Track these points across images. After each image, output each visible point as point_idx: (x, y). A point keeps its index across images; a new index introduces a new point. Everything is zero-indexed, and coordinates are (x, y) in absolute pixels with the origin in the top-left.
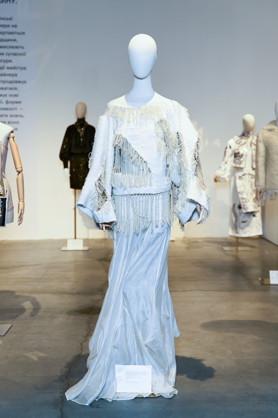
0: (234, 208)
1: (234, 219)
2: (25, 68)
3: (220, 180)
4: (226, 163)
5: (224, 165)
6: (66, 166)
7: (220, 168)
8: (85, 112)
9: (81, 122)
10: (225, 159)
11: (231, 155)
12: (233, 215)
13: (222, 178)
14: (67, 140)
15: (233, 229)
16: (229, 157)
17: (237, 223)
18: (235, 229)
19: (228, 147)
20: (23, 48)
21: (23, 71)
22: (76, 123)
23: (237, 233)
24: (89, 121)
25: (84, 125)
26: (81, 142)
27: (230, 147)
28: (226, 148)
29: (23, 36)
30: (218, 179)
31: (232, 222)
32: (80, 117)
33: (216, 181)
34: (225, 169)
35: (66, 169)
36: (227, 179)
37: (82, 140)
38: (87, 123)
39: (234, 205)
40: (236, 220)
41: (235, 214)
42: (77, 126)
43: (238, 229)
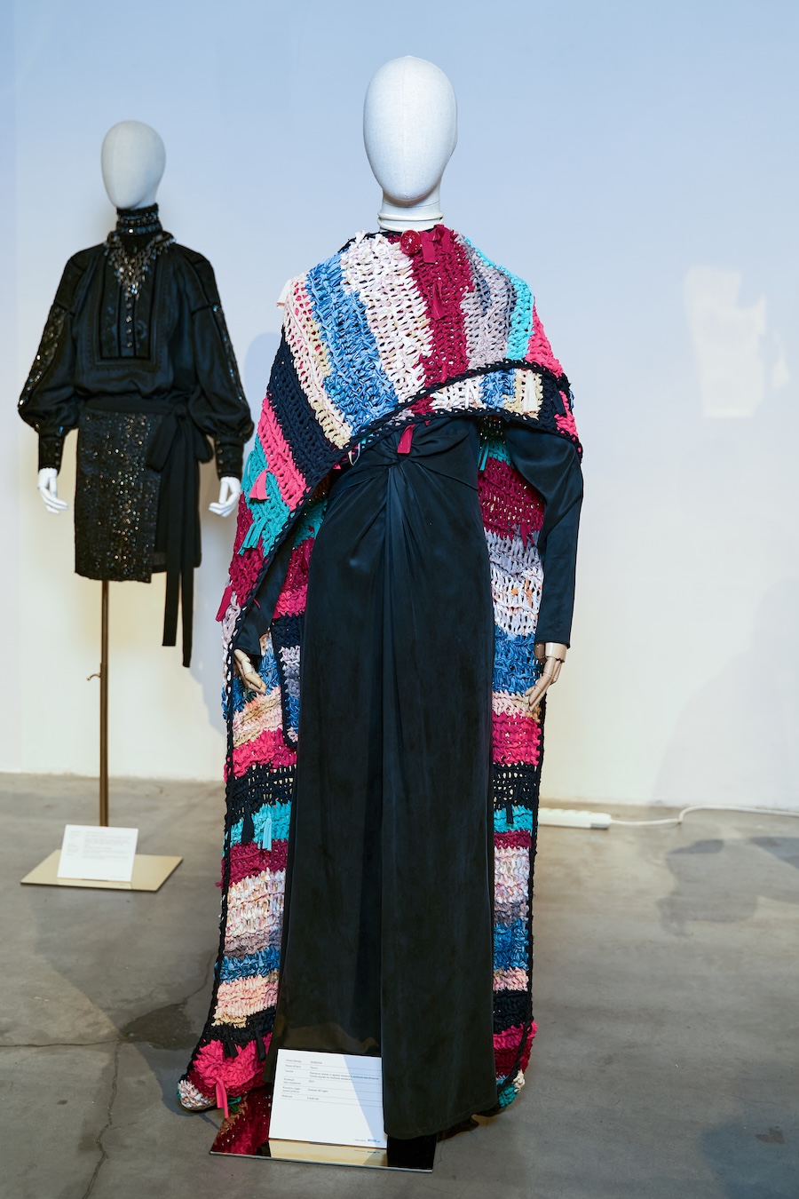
42: (114, 248)
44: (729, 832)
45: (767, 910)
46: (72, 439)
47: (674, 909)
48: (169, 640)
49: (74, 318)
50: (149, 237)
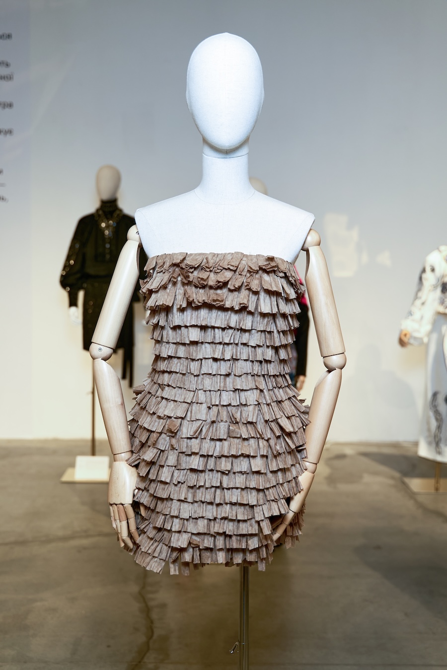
0: (436, 400)
1: (434, 424)
2: (10, 105)
3: (412, 341)
4: (423, 304)
5: (420, 309)
6: (73, 303)
7: (410, 314)
8: (117, 187)
9: (109, 207)
10: (420, 294)
11: (435, 287)
12: (431, 414)
13: (415, 338)
14: (77, 246)
15: (429, 443)
16: (430, 290)
17: (441, 433)
18: (434, 445)
19: (428, 269)
20: (7, 65)
21: (7, 110)
22: (98, 210)
23: (439, 453)
24: (126, 206)
25: (115, 215)
26: (107, 251)
27: (433, 270)
28: (424, 271)
29: (8, 41)
30: (405, 339)
31: (429, 430)
32: (106, 196)
33: (402, 343)
34: (422, 318)
35: (73, 309)
36: (425, 340)
37: (108, 246)
38: (121, 211)
39: (435, 395)
40: (439, 427)
41: (437, 413)
42: (99, 216)
43: (442, 445)
44: (348, 451)
45: (367, 478)
46: (81, 295)
47: (331, 480)
48: (124, 377)
49: (83, 245)
50: (114, 211)
